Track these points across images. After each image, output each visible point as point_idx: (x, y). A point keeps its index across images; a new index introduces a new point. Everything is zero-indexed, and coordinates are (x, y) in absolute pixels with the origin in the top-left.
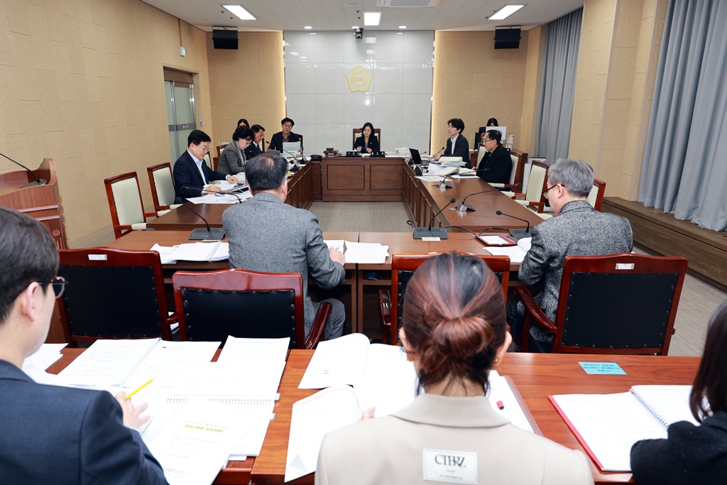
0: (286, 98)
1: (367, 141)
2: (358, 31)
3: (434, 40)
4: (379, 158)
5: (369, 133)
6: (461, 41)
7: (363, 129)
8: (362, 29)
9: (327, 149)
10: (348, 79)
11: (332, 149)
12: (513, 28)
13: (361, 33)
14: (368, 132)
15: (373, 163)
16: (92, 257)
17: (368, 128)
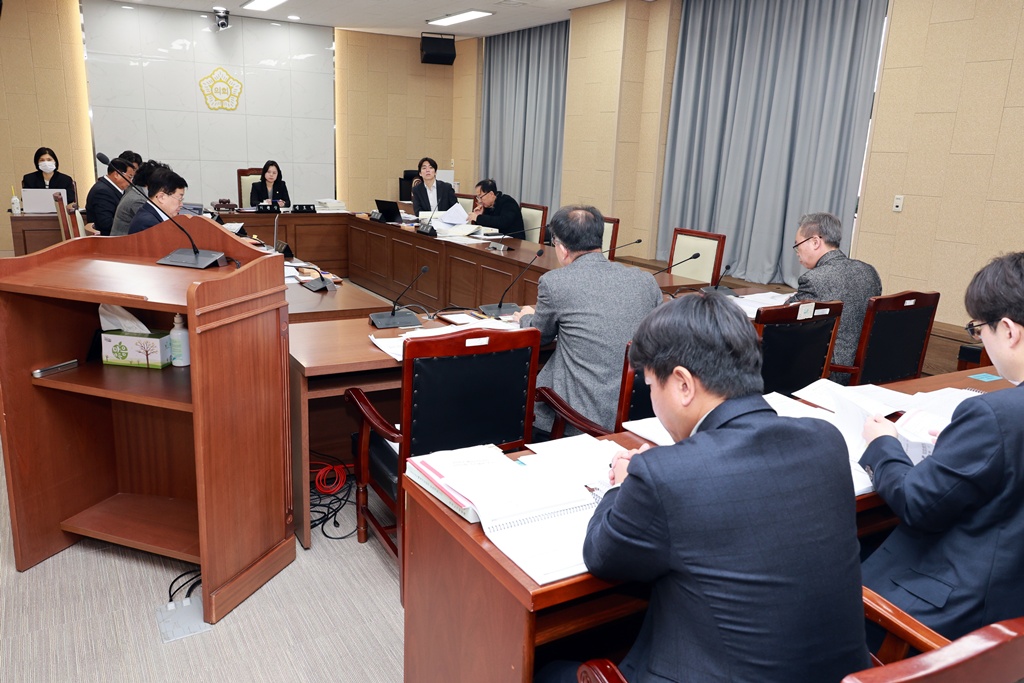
0: (90, 114)
1: (270, 189)
2: (222, 14)
3: (334, 40)
4: (309, 214)
5: (275, 177)
6: (370, 46)
7: (266, 169)
8: (227, 12)
9: (220, 201)
10: (204, 89)
11: (229, 201)
12: (444, 37)
13: (226, 18)
14: (271, 175)
15: (299, 221)
16: (470, 343)
17: (272, 169)
